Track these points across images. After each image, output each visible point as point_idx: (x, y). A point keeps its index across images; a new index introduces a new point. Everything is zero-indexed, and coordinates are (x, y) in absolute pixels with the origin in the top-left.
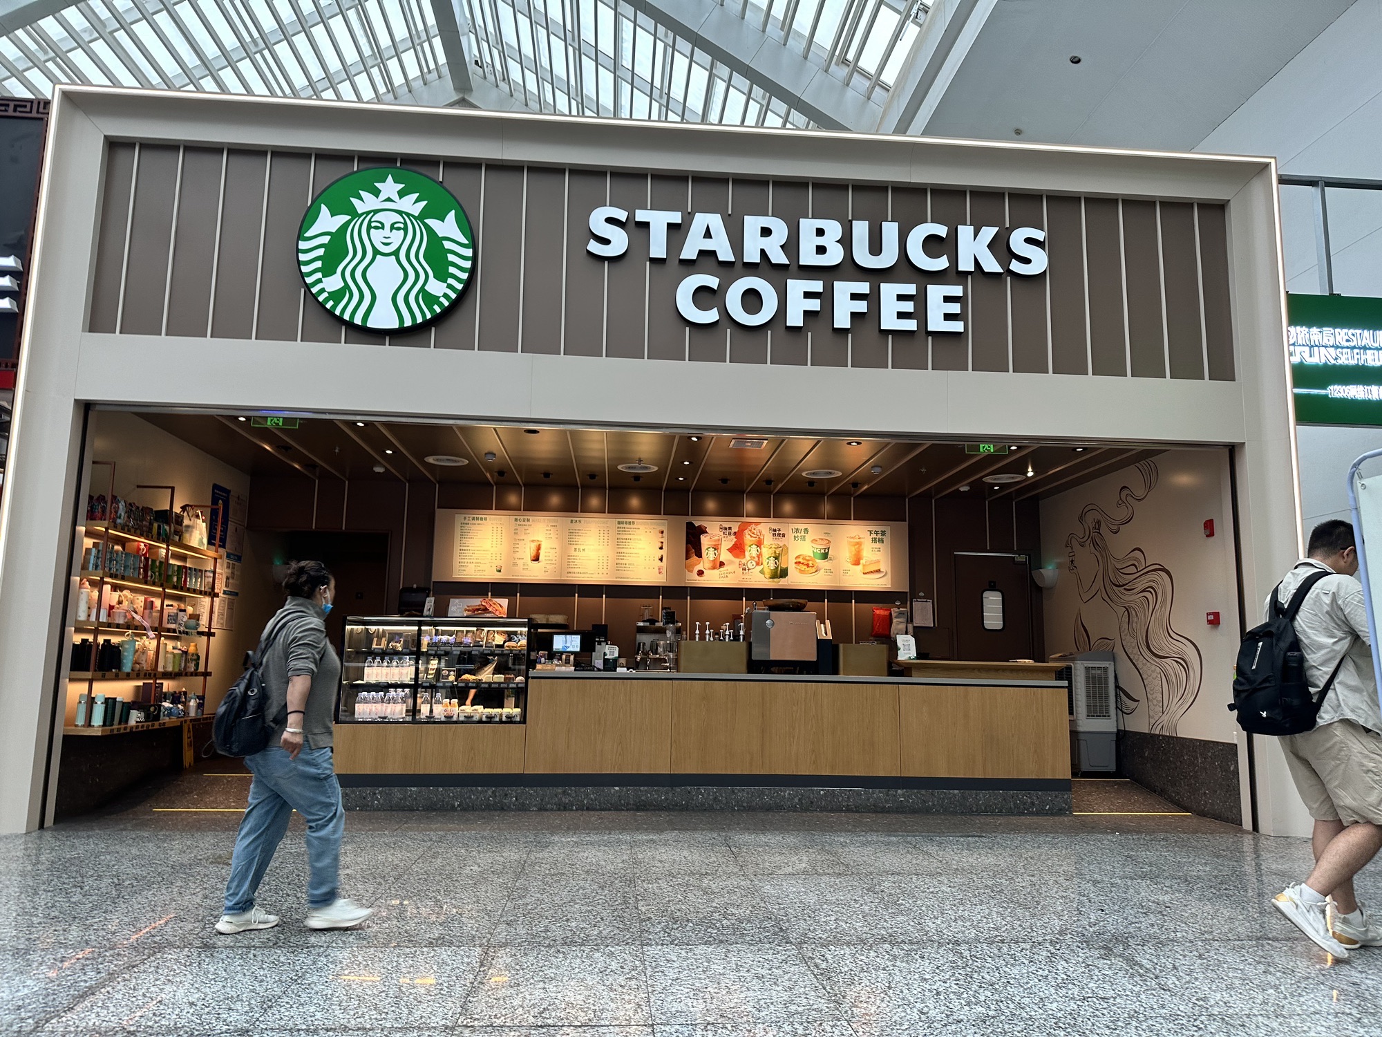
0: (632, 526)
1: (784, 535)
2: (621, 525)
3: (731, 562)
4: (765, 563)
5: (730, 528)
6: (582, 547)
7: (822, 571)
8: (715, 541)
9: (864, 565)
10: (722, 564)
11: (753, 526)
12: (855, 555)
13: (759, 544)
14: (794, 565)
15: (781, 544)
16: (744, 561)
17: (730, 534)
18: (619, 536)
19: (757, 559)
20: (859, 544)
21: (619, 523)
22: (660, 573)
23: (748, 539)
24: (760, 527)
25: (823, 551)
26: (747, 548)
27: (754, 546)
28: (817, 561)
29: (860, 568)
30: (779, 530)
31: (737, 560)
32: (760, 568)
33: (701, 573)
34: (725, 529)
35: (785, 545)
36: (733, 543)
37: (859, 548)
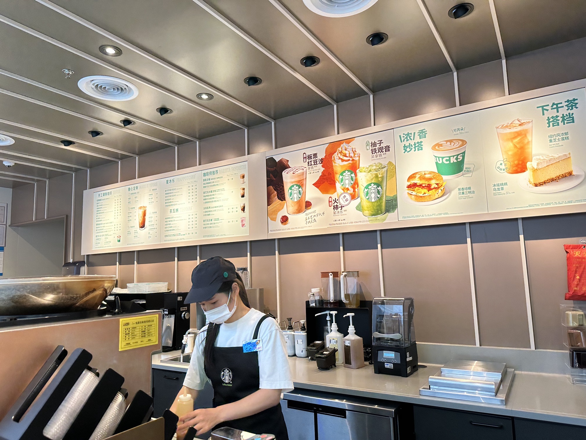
0: (216, 176)
1: (388, 148)
2: (207, 177)
3: (319, 201)
4: (362, 195)
5: (315, 155)
6: (175, 207)
7: (455, 193)
8: (299, 176)
9: (535, 171)
10: (308, 205)
11: (344, 145)
12: (515, 154)
13: (354, 168)
14: (407, 191)
15: (385, 163)
16: (334, 196)
17: (315, 163)
18: (205, 190)
19: (351, 191)
20: (521, 134)
21: (204, 175)
22: (243, 225)
23: (338, 164)
24: (353, 144)
25: (453, 160)
26: (338, 177)
27: (347, 173)
28: (445, 177)
29: (527, 175)
30: (381, 142)
31: (326, 197)
32: (356, 202)
33: (285, 220)
34: (310, 157)
35: (390, 163)
36: (320, 174)
37: (520, 142)
